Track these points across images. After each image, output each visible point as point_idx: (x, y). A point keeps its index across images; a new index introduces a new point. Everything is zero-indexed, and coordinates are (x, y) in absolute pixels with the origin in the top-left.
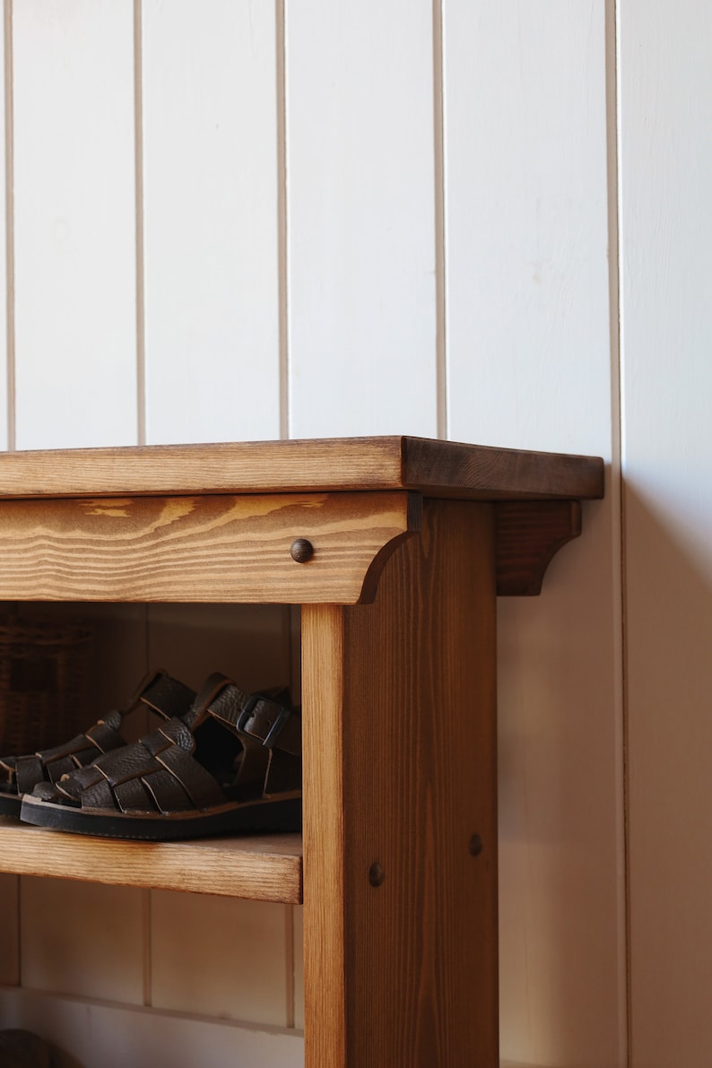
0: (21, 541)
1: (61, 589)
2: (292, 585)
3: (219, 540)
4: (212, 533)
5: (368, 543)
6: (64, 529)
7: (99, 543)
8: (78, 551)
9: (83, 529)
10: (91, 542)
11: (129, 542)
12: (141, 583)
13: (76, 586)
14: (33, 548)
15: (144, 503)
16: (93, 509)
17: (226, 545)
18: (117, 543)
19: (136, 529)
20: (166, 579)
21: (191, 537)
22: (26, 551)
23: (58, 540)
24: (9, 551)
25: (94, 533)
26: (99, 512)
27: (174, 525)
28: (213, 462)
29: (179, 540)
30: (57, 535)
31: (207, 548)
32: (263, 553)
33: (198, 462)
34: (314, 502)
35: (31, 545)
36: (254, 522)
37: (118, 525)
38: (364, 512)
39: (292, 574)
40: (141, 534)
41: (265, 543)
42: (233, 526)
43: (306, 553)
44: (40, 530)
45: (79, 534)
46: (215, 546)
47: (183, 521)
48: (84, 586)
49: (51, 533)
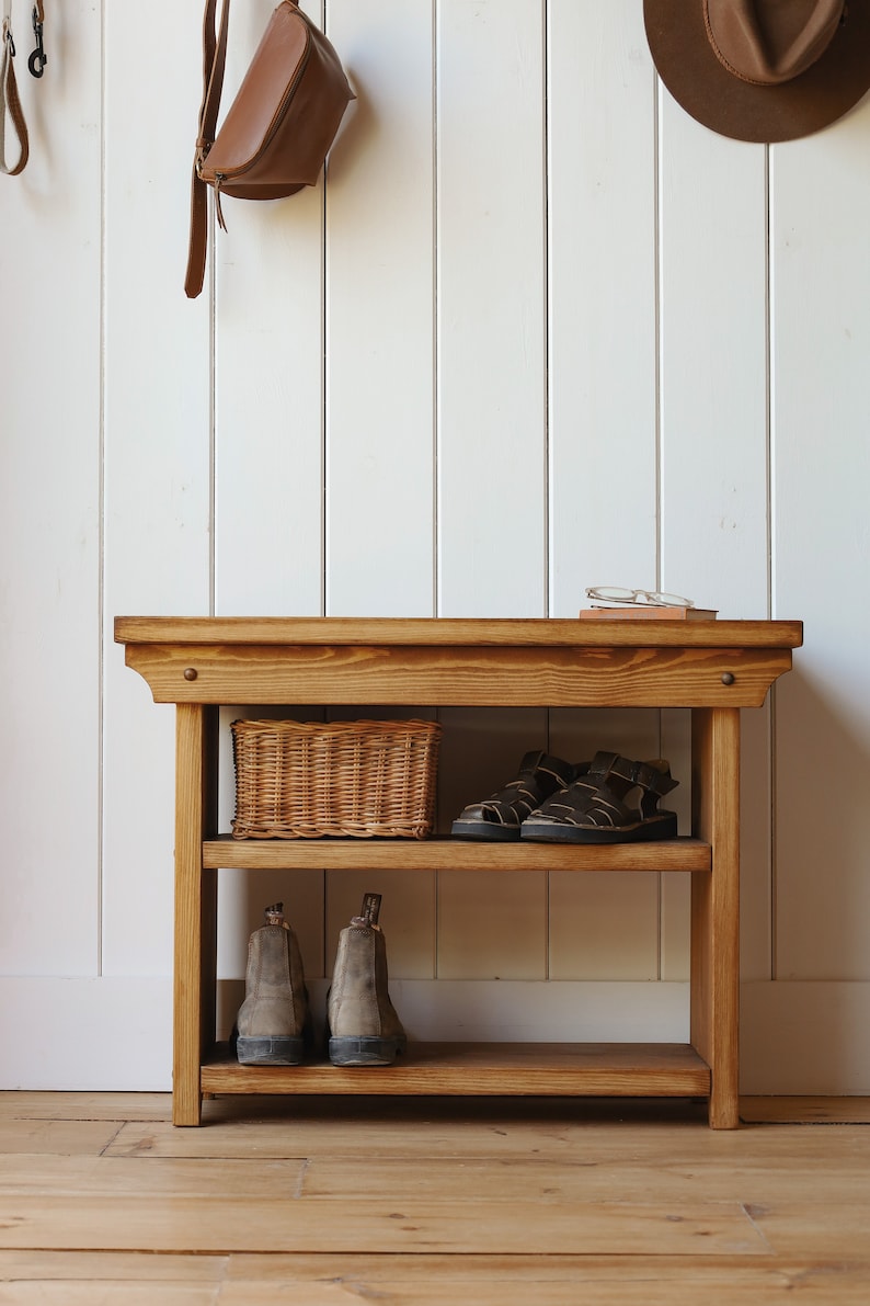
0: (531, 671)
1: (562, 699)
2: (722, 697)
3: (673, 672)
4: (668, 669)
5: (768, 675)
6: (563, 665)
7: (590, 673)
8: (574, 677)
9: (578, 664)
10: (585, 672)
11: (612, 673)
12: (620, 695)
13: (573, 697)
14: (541, 675)
15: (621, 652)
16: (586, 653)
17: (679, 675)
18: (602, 673)
19: (616, 665)
20: (639, 693)
21: (655, 671)
22: (535, 677)
23: (559, 671)
24: (523, 677)
25: (587, 667)
26: (590, 655)
27: (643, 664)
28: (685, 630)
29: (646, 672)
30: (559, 668)
31: (666, 676)
32: (702, 680)
33: (675, 630)
34: (735, 653)
35: (539, 673)
36: (697, 663)
37: (604, 663)
38: (766, 659)
39: (722, 690)
40: (620, 668)
41: (703, 674)
42: (683, 665)
43: (731, 681)
44: (546, 665)
45: (575, 667)
46: (671, 676)
47: (649, 662)
48: (578, 698)
49: (555, 666)
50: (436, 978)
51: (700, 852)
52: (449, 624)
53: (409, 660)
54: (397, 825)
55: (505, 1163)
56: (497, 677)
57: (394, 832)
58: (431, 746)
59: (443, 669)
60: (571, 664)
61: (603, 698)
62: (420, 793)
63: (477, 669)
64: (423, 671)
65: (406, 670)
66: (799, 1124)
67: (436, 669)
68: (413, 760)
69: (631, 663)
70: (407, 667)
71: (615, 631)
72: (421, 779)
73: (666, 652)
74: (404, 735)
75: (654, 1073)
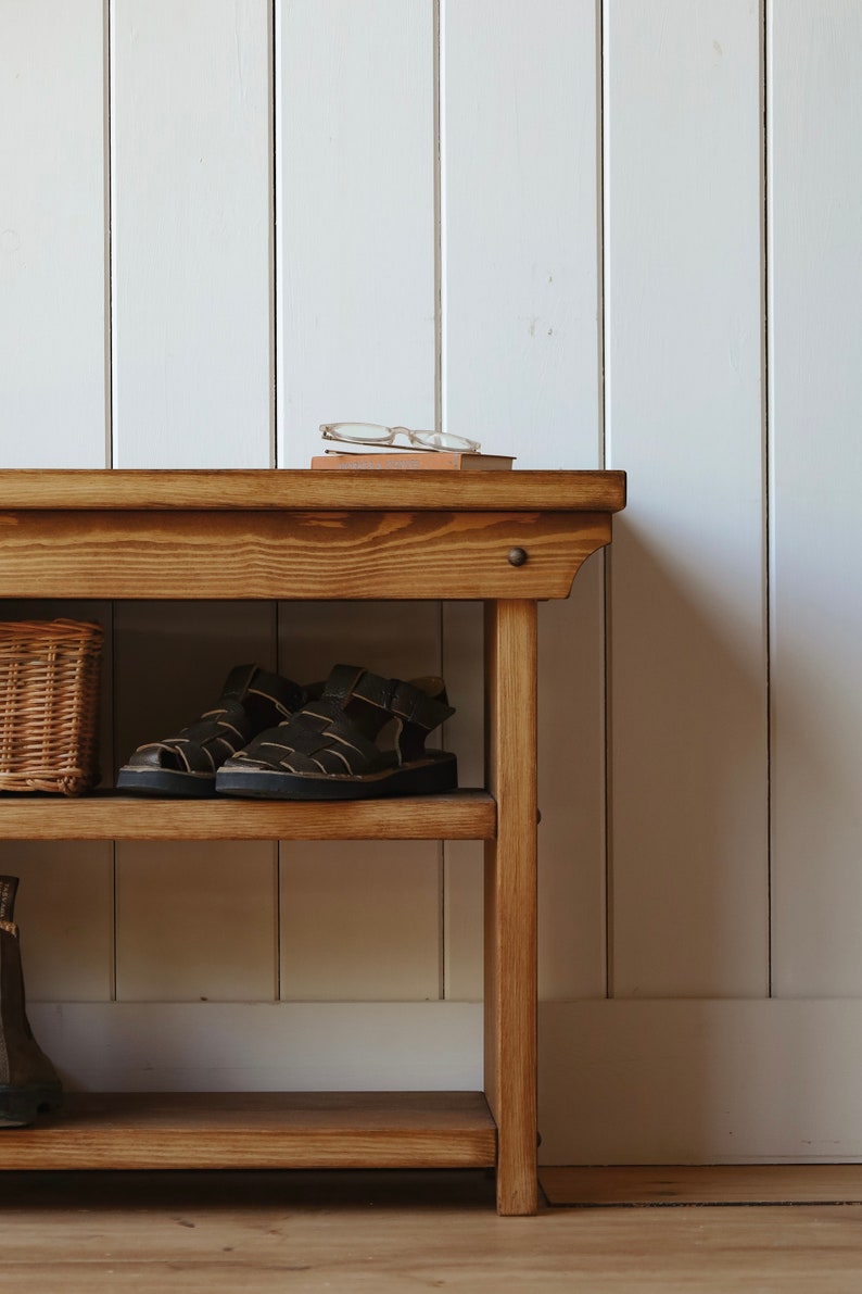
0: (228, 547)
1: (273, 588)
2: (507, 583)
3: (437, 548)
4: (430, 542)
5: (577, 551)
6: (275, 537)
7: (315, 549)
8: (290, 555)
9: (296, 537)
10: (306, 548)
11: (346, 549)
12: (359, 582)
13: (289, 585)
14: (242, 553)
15: (361, 518)
16: (307, 520)
17: (444, 552)
18: (333, 549)
19: (352, 538)
20: (386, 579)
21: (409, 545)
22: (233, 555)
23: (269, 547)
24: (214, 556)
25: (308, 540)
26: (314, 523)
27: (392, 536)
28: (452, 486)
29: (397, 548)
30: (268, 542)
32: (480, 558)
33: (438, 485)
34: (527, 519)
35: (239, 550)
36: (472, 534)
37: (335, 535)
38: (574, 528)
39: (508, 574)
40: (358, 542)
41: (483, 550)
42: (452, 537)
43: (523, 560)
44: (249, 538)
45: (292, 541)
46: (433, 553)
47: (401, 532)
48: (296, 586)
49: (262, 540)
50: (114, 999)
51: (478, 811)
52: (102, 477)
53: (48, 532)
54: (35, 774)
55: (176, 1268)
56: (177, 556)
57: (31, 785)
58: (86, 658)
59: (97, 545)
60: (287, 537)
61: (334, 586)
62: (69, 728)
63: (146, 545)
64: (68, 547)
65: (43, 547)
66: (631, 1206)
67: (87, 545)
68: (58, 680)
69: (375, 534)
70: (44, 542)
71: (350, 487)
72: (71, 708)
73: (426, 517)
74: (46, 645)
75: (413, 1134)
